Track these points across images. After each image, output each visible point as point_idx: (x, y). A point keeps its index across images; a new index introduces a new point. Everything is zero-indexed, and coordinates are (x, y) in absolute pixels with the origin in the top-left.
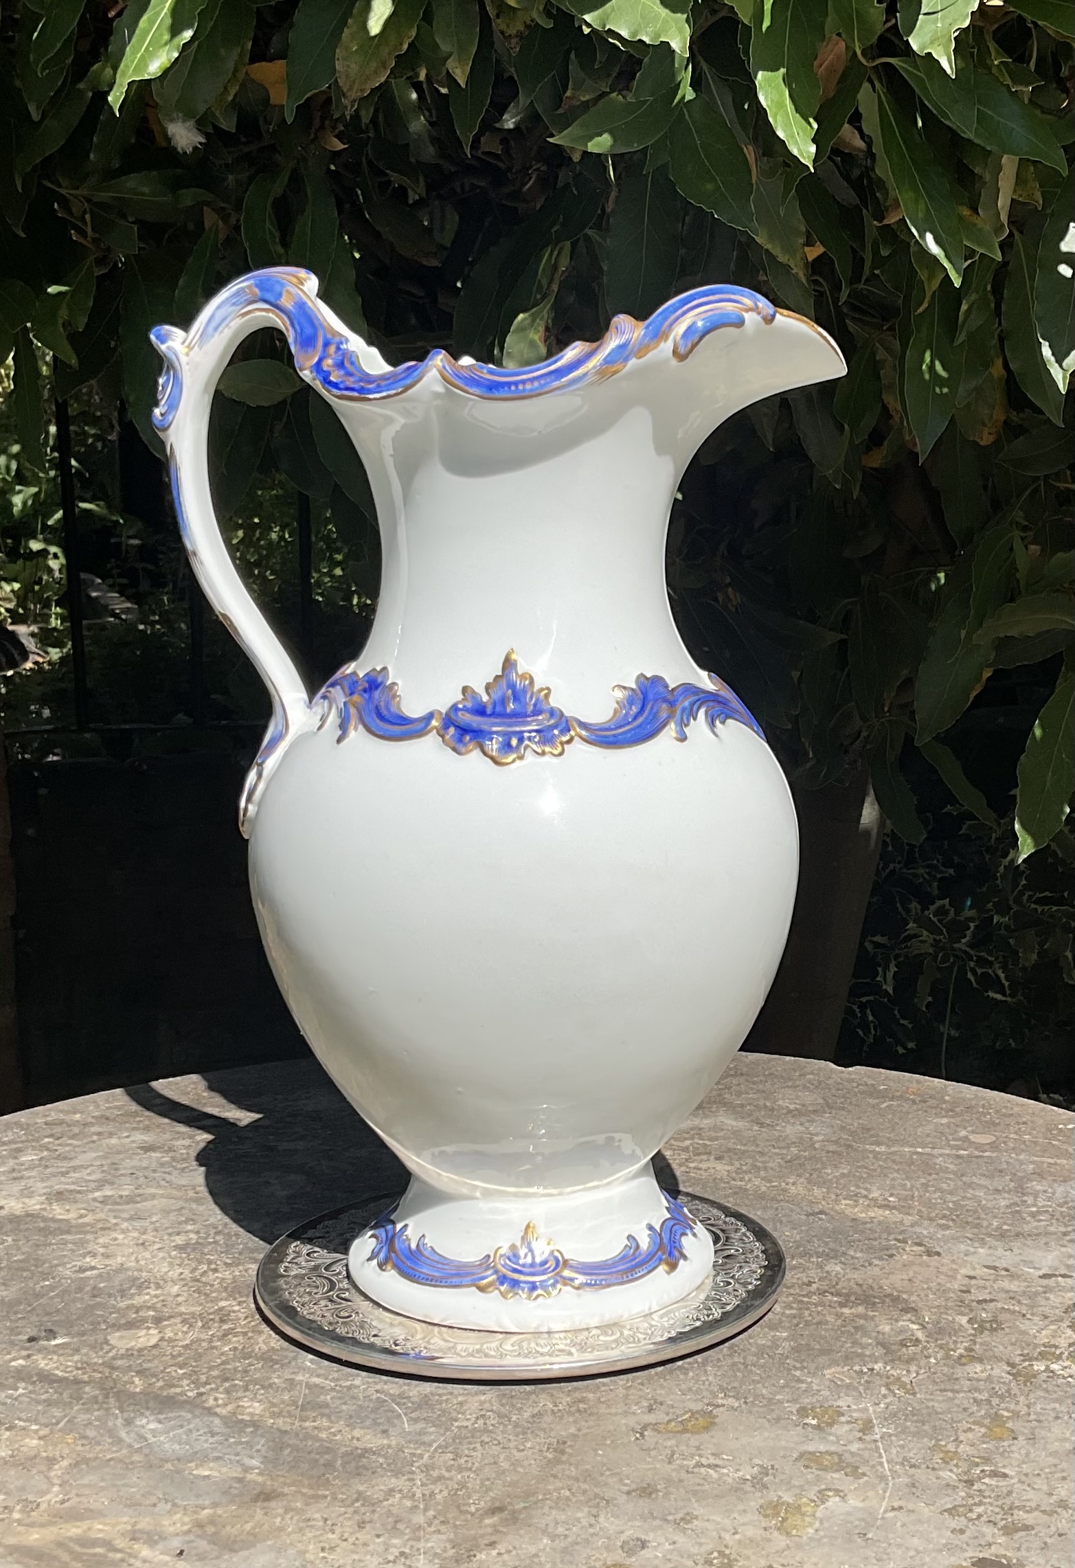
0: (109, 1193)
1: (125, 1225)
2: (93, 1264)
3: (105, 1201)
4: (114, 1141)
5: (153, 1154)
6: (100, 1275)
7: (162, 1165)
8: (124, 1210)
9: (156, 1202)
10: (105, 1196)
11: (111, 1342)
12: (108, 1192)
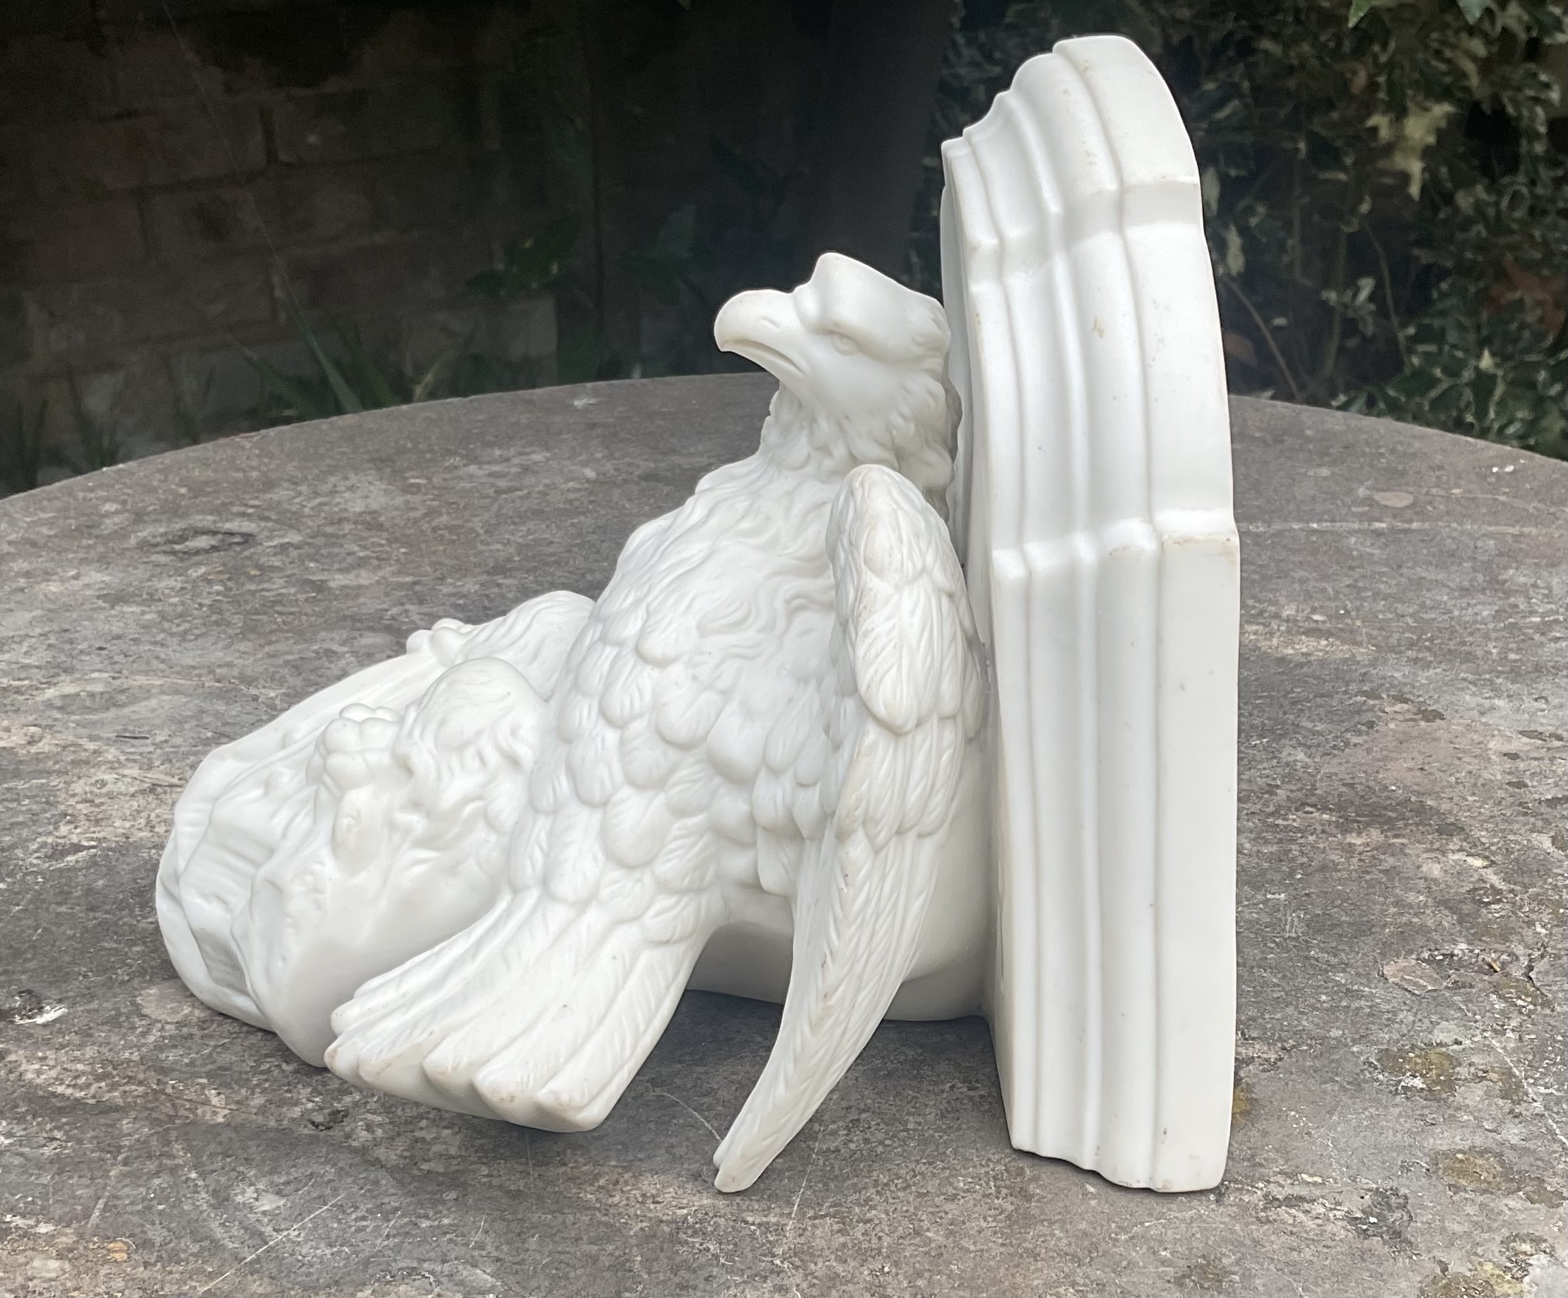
0: (70, 689)
1: (111, 753)
2: (75, 839)
3: (67, 705)
4: (54, 587)
5: (126, 609)
6: (93, 862)
7: (146, 627)
8: (102, 723)
9: (153, 702)
10: (65, 697)
11: (145, 1011)
12: (68, 687)
